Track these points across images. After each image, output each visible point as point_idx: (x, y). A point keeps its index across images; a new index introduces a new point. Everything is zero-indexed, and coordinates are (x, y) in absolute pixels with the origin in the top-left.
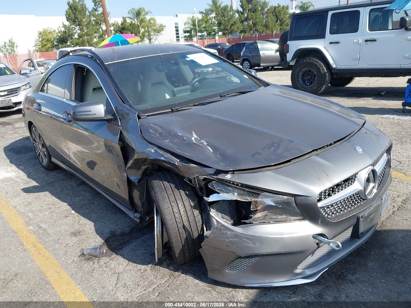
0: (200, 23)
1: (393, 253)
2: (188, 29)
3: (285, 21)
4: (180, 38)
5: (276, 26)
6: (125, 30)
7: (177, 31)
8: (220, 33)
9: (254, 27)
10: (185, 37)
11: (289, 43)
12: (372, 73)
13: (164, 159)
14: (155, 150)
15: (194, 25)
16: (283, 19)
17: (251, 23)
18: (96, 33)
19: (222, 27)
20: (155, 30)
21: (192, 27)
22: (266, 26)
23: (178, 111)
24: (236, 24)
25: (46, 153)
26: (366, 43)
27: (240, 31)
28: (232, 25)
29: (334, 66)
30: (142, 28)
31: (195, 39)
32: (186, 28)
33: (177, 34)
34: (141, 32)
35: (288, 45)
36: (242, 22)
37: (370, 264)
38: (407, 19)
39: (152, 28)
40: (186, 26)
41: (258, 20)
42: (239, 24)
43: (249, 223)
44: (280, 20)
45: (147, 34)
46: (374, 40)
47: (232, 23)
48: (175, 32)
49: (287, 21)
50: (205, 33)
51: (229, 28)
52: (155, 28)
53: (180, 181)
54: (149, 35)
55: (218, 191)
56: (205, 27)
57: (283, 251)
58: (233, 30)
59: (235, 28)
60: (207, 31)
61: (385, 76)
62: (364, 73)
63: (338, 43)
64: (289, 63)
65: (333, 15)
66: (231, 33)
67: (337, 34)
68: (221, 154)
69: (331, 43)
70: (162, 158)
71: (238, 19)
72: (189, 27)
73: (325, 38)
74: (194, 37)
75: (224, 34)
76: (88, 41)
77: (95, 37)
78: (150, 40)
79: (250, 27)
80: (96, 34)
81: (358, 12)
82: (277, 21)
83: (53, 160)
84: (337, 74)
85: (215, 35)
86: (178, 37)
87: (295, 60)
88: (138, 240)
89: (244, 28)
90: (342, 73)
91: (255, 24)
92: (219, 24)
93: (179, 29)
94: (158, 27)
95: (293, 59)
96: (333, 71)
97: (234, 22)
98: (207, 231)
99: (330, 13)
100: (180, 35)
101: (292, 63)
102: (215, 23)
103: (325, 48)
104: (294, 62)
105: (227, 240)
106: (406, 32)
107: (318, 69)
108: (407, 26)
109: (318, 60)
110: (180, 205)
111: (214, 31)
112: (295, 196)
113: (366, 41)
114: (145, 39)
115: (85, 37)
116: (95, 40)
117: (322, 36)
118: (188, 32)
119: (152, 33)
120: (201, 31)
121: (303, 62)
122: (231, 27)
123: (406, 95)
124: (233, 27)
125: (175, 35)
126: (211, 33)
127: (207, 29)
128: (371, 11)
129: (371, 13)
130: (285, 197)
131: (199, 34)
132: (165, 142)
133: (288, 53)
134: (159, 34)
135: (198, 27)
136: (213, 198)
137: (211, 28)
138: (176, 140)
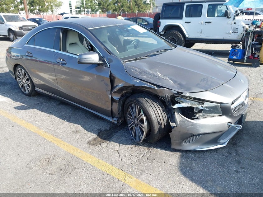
0: (87, 2)
1: (253, 132)
2: (79, 6)
3: (141, 5)
4: (73, 12)
5: (136, 8)
6: (34, 3)
7: (71, 6)
8: (100, 10)
9: (122, 8)
10: (76, 11)
11: (160, 20)
12: (208, 41)
13: (147, 86)
14: (139, 81)
15: (83, 4)
16: (139, 4)
17: (120, 5)
18: (12, 3)
19: (101, 6)
20: (56, 5)
21: (81, 5)
22: (129, 8)
23: (139, 59)
24: (110, 5)
25: (30, 84)
26: (205, 24)
27: (113, 10)
28: (108, 5)
29: (187, 36)
30: (46, 2)
31: (83, 13)
32: (77, 5)
33: (71, 9)
34: (46, 5)
35: (160, 22)
36: (114, 4)
37: (245, 138)
38: (228, 12)
39: (54, 3)
40: (78, 4)
41: (124, 3)
42: (112, 5)
43: (197, 118)
44: (138, 5)
45: (50, 7)
46: (210, 23)
47: (108, 4)
48: (69, 7)
49: (142, 6)
50: (90, 10)
51: (106, 7)
52: (56, 3)
53: (156, 98)
54: (52, 8)
55: (180, 102)
56: (90, 6)
57: (215, 131)
58: (108, 9)
59: (110, 7)
60: (91, 8)
61: (214, 44)
62: (204, 41)
63: (190, 23)
64: (160, 33)
65: (187, 6)
66: (107, 10)
67: (189, 17)
68: (179, 84)
69: (186, 22)
70: (146, 86)
71: (112, 2)
72: (79, 5)
73: (182, 19)
74: (83, 11)
75: (103, 11)
76: (6, 9)
77: (12, 7)
78: (52, 11)
79: (120, 7)
80: (12, 5)
81: (202, 5)
82: (136, 5)
83: (37, 89)
84: (188, 41)
85: (96, 11)
86: (71, 11)
87: (164, 31)
88: (118, 133)
89: (115, 8)
90: (191, 41)
91: (122, 6)
92: (100, 4)
93: (72, 5)
94: (58, 3)
95: (163, 31)
96: (186, 39)
97: (109, 4)
98: (171, 123)
99: (186, 5)
100: (72, 10)
101: (162, 33)
102: (97, 4)
103: (182, 25)
104: (164, 32)
105: (188, 127)
106: (227, 19)
107: (178, 37)
108: (229, 15)
109: (178, 32)
110: (158, 110)
111: (96, 9)
112: (220, 103)
113: (206, 23)
114: (49, 10)
115: (4, 6)
116: (12, 9)
117: (181, 18)
118: (78, 8)
119: (54, 7)
120: (87, 8)
121: (169, 33)
122: (107, 7)
123: (230, 54)
124: (108, 7)
125: (70, 10)
126: (94, 9)
127: (92, 7)
128: (209, 5)
129: (209, 6)
130: (216, 104)
131: (86, 10)
132: (144, 77)
133: (160, 26)
134: (59, 8)
135: (86, 5)
136: (176, 106)
137: (94, 6)
138: (150, 76)
